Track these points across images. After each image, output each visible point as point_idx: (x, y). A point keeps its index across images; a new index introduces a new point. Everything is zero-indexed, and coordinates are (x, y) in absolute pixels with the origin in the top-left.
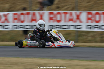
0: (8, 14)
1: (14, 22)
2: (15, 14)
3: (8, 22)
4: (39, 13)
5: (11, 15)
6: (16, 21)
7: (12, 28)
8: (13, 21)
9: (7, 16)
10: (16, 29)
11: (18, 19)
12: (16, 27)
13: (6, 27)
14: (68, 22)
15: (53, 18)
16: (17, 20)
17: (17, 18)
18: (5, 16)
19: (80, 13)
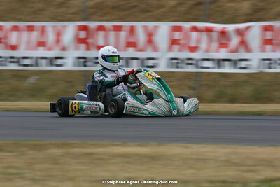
0: (248, 28)
1: (263, 50)
2: (266, 29)
3: (248, 49)
5: (255, 29)
6: (269, 47)
7: (259, 67)
8: (261, 47)
9: (246, 33)
10: (270, 68)
11: (274, 41)
12: (270, 64)
13: (243, 64)
16: (271, 44)
17: (271, 40)
18: (240, 33)
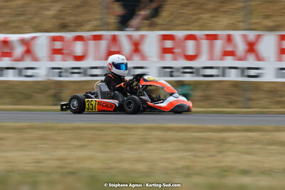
4: (130, 37)
14: (222, 59)
15: (172, 48)
19: (259, 36)
